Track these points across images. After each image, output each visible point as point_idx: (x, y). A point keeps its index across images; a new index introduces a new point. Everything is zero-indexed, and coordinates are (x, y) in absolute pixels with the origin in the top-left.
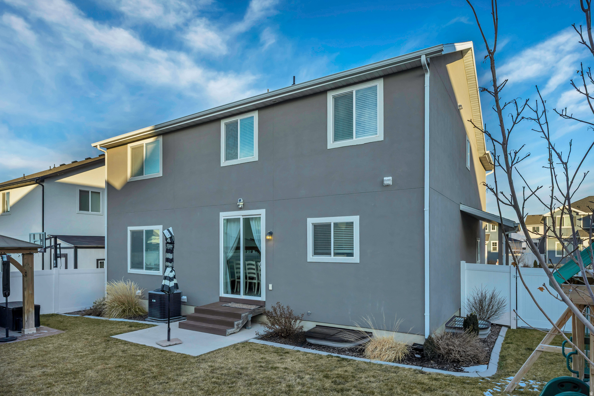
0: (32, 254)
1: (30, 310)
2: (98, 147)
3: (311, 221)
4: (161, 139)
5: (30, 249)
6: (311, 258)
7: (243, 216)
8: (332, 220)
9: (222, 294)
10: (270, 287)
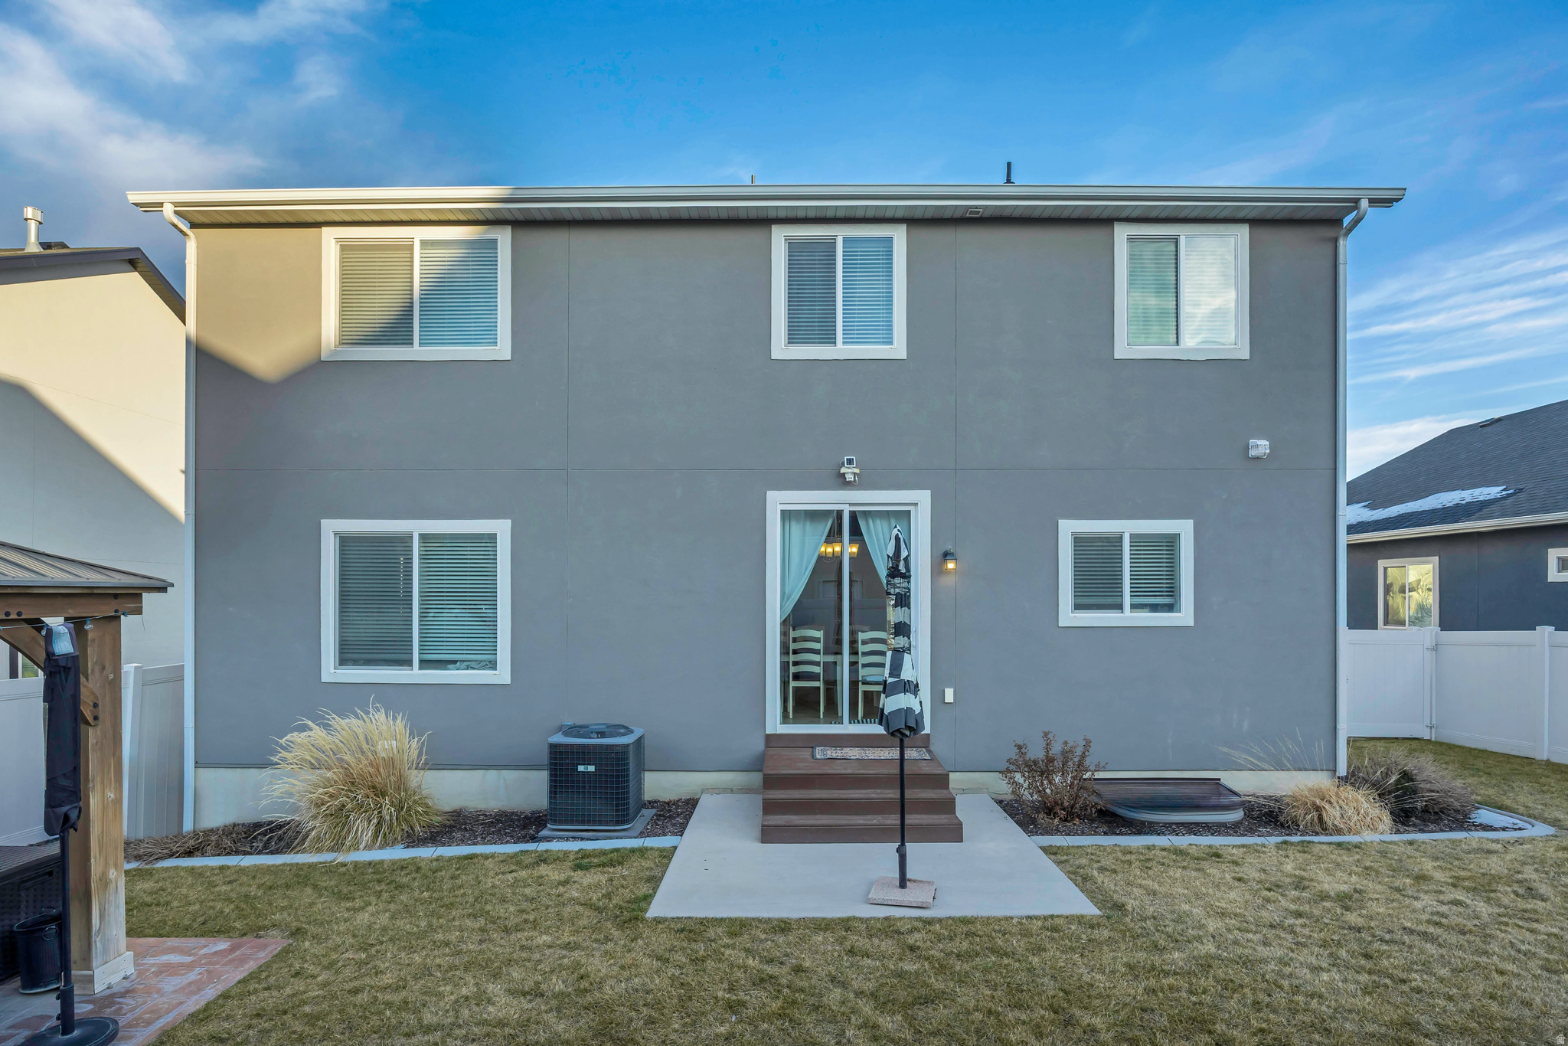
0: (115, 618)
1: (111, 874)
2: (168, 211)
3: (1069, 528)
4: (504, 237)
5: (116, 596)
6: (1069, 616)
7: (850, 504)
8: (1127, 527)
9: (775, 725)
10: (949, 695)
